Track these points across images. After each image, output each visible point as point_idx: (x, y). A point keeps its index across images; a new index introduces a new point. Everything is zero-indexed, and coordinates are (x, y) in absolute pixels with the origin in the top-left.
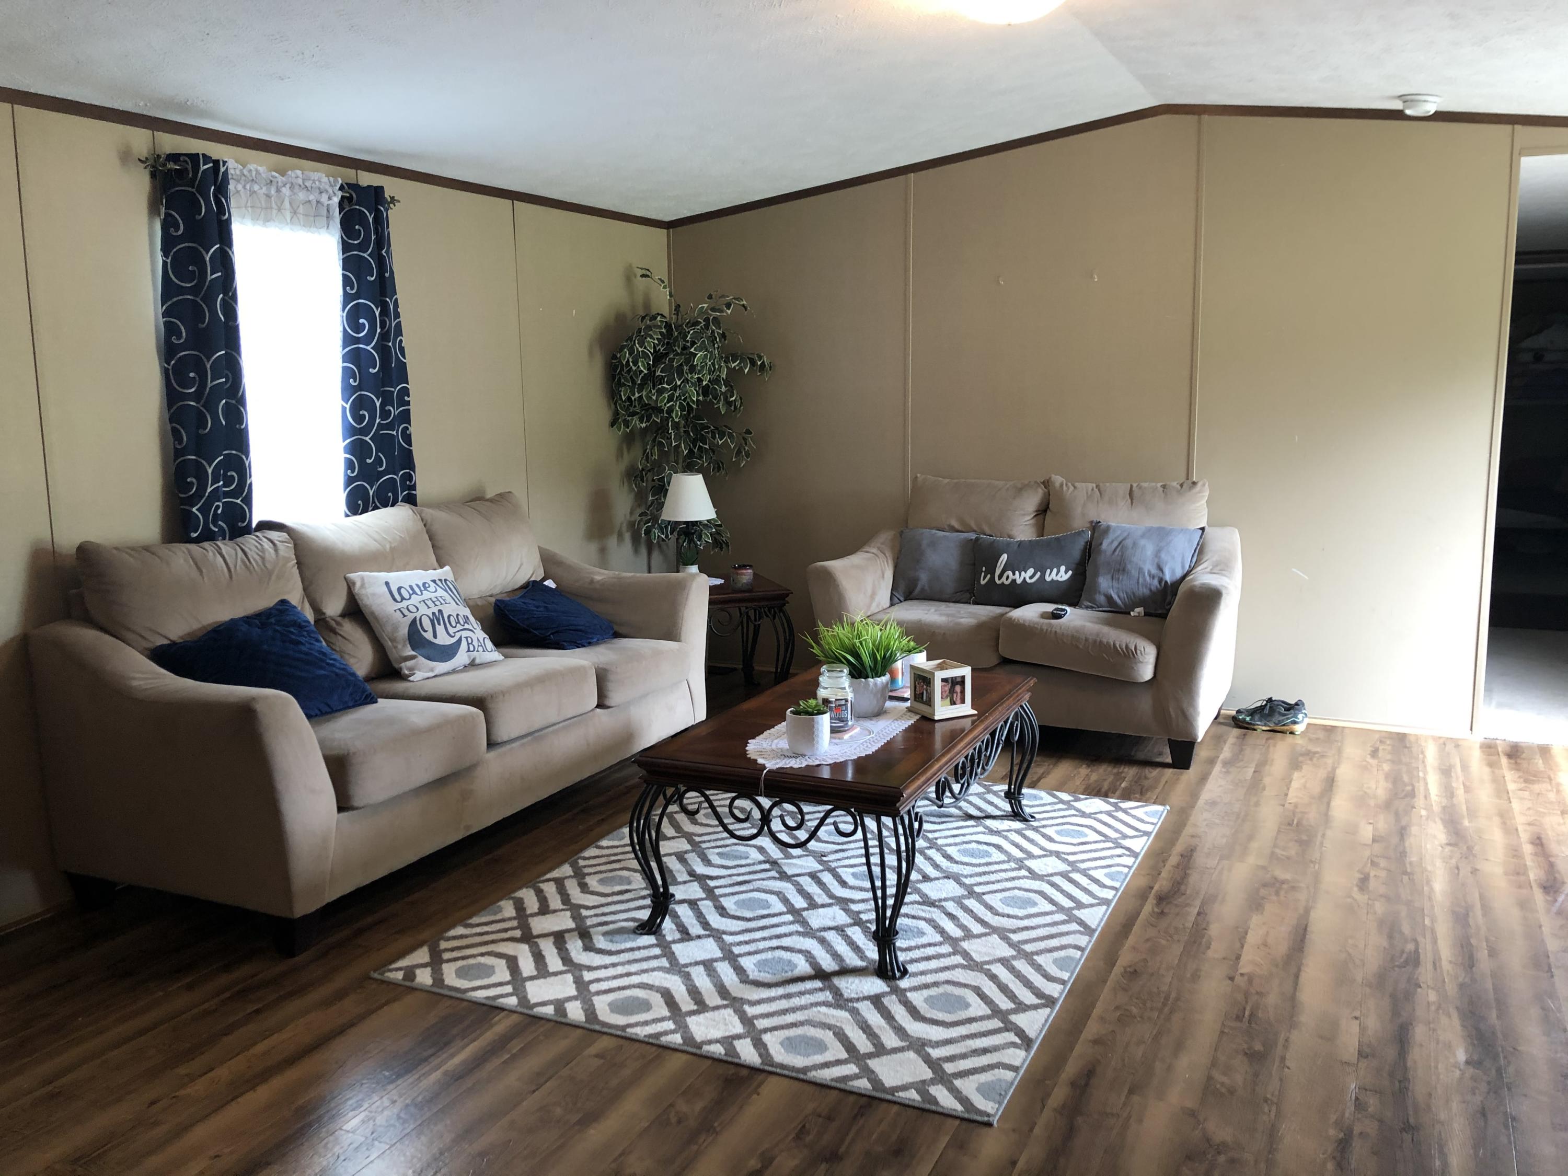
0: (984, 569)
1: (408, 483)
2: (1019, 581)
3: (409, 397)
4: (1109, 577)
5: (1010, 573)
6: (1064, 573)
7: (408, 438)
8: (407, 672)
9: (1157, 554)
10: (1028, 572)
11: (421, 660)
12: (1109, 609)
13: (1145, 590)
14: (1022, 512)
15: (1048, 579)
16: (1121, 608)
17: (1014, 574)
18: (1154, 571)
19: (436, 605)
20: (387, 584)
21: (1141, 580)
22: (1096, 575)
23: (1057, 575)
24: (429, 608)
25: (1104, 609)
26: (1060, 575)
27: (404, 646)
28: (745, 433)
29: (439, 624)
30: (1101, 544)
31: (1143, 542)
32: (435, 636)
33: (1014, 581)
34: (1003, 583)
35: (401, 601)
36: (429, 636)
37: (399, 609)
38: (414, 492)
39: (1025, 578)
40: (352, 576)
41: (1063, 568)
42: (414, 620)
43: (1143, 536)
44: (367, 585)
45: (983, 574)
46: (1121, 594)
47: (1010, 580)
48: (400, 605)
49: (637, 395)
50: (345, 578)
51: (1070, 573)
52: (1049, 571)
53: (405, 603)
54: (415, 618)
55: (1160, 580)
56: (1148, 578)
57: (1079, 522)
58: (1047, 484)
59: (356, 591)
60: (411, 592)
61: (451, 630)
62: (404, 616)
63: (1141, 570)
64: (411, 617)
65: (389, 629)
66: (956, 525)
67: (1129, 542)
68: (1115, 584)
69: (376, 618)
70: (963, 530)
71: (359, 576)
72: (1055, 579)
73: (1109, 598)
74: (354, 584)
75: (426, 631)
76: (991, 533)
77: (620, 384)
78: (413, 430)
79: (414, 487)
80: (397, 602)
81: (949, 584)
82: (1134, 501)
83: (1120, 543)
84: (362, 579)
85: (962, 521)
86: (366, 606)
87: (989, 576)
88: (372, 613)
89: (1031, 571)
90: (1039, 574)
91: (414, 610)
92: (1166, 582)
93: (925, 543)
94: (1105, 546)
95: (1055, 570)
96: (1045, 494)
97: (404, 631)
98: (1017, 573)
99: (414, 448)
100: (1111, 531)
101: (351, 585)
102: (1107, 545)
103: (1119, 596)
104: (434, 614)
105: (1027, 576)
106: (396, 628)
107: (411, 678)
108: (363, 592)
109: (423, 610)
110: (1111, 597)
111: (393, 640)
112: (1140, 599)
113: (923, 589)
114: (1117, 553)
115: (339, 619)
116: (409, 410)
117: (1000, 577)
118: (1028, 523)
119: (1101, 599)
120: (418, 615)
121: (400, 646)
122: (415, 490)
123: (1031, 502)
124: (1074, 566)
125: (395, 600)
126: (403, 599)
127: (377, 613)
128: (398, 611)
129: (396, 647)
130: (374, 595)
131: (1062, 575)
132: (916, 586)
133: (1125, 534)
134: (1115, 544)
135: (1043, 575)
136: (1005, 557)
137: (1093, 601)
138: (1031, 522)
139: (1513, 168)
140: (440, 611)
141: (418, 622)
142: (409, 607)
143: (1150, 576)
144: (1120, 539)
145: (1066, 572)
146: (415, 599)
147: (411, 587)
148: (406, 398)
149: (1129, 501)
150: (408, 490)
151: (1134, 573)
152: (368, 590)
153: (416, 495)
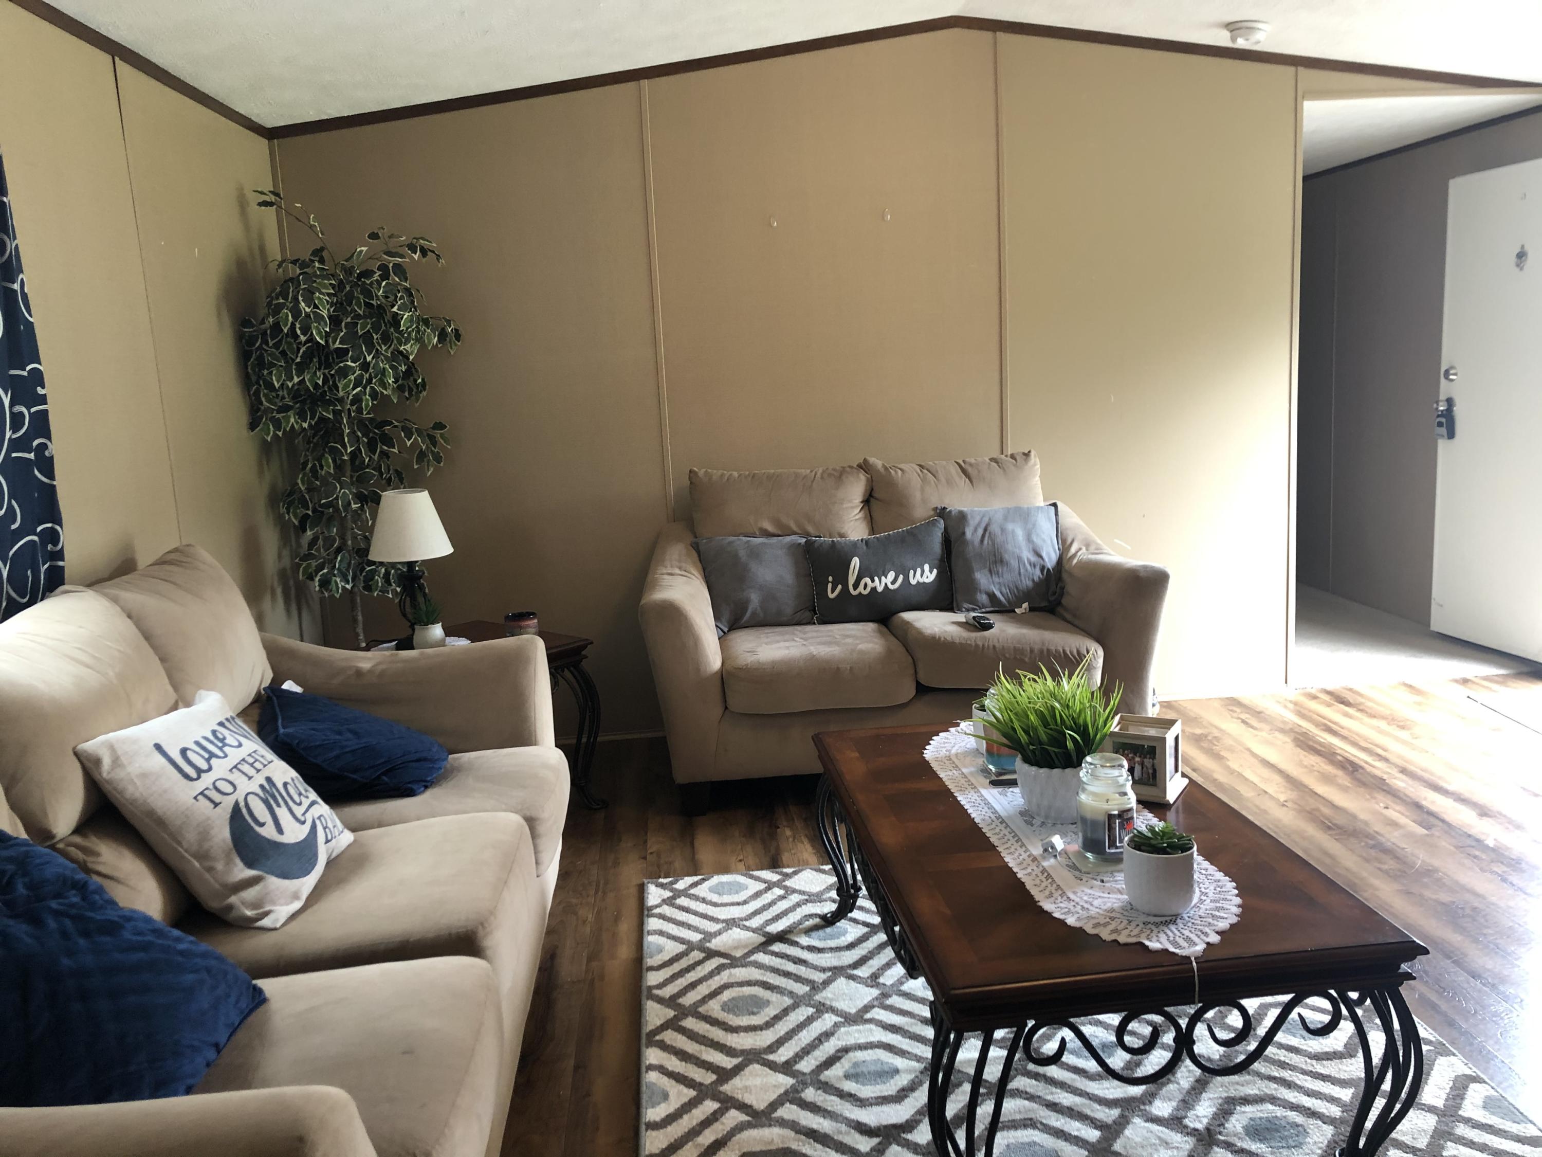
0: (830, 579)
1: (50, 547)
2: (880, 589)
3: (43, 387)
4: (986, 572)
5: (868, 580)
6: (929, 573)
7: (47, 466)
8: (249, 913)
9: (1029, 539)
10: (889, 576)
11: (274, 882)
12: (992, 609)
13: (1028, 582)
14: (849, 505)
15: (913, 582)
16: (1004, 606)
17: (873, 581)
18: (1033, 559)
19: (258, 771)
20: (158, 747)
21: (1022, 571)
22: (970, 571)
23: (922, 576)
24: (250, 778)
25: (988, 609)
26: (925, 576)
27: (229, 862)
28: (434, 428)
29: (279, 805)
30: (964, 533)
31: (1010, 526)
32: (280, 831)
33: (874, 589)
34: (860, 593)
35: (199, 777)
36: (268, 832)
37: (202, 793)
38: (61, 563)
39: (886, 584)
40: (92, 746)
41: (927, 567)
42: (236, 809)
43: (1006, 518)
44: (124, 759)
45: (830, 585)
46: (1004, 590)
47: (868, 589)
48: (200, 785)
49: (296, 380)
50: (76, 754)
51: (935, 571)
52: (912, 572)
53: (207, 780)
54: (237, 804)
55: (1043, 568)
56: (1029, 567)
57: (921, 511)
58: (865, 467)
59: (105, 775)
60: (206, 756)
61: (299, 811)
62: (216, 805)
63: (1019, 559)
64: (228, 803)
65: (190, 837)
66: (770, 528)
67: (995, 528)
68: (996, 580)
69: (160, 822)
70: (780, 533)
71: (103, 743)
72: (921, 580)
73: (992, 596)
74: (98, 762)
75: (262, 825)
76: (818, 534)
77: (261, 364)
78: (55, 448)
79: (60, 555)
80: (191, 779)
81: (788, 603)
82: (974, 481)
83: (985, 530)
84: (112, 748)
85: (777, 522)
86: (133, 802)
87: (840, 587)
88: (151, 814)
89: (891, 575)
90: (901, 577)
91: (228, 789)
92: (1048, 569)
93: (742, 553)
94: (969, 534)
95: (919, 571)
96: (868, 480)
97: (223, 834)
98: (876, 578)
99: (60, 483)
100: (969, 517)
101: (88, 764)
102: (971, 533)
103: (1001, 593)
104: (262, 786)
105: (888, 581)
106: (204, 834)
107: (266, 922)
108: (119, 774)
109: (245, 786)
110: (994, 595)
111: (203, 856)
112: (1024, 593)
113: (754, 614)
114: (986, 542)
115: (77, 839)
116: (46, 412)
117: (856, 586)
118: (857, 517)
119: (983, 598)
120: (240, 796)
121: (220, 866)
122: (63, 560)
123: (856, 490)
124: (937, 562)
125: (187, 777)
126: (200, 771)
127: (160, 812)
128: (200, 797)
129: (210, 869)
130: (144, 775)
131: (927, 575)
132: (745, 610)
133: (986, 520)
134: (980, 532)
135: (906, 578)
136: (856, 562)
137: (974, 602)
138: (861, 515)
139: (1297, 111)
140: (269, 779)
141: (244, 811)
142: (218, 784)
143: (1030, 565)
144: (983, 525)
145: (931, 572)
146: (220, 768)
147: (197, 743)
148: (39, 389)
149: (967, 480)
150: (51, 560)
151: (1014, 563)
152: (130, 769)
153: (63, 568)
